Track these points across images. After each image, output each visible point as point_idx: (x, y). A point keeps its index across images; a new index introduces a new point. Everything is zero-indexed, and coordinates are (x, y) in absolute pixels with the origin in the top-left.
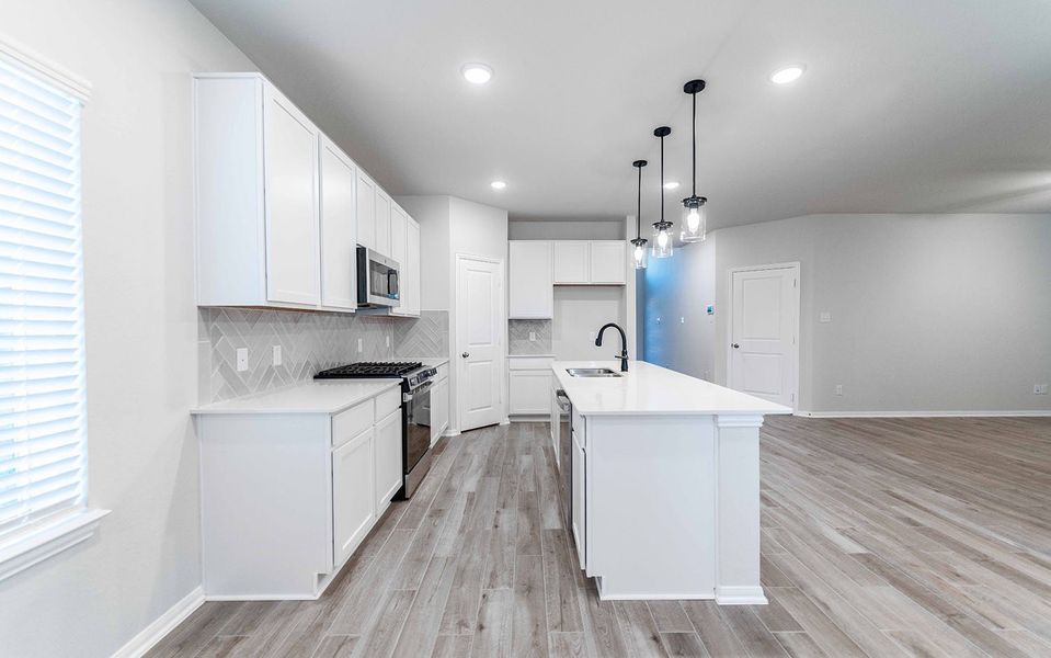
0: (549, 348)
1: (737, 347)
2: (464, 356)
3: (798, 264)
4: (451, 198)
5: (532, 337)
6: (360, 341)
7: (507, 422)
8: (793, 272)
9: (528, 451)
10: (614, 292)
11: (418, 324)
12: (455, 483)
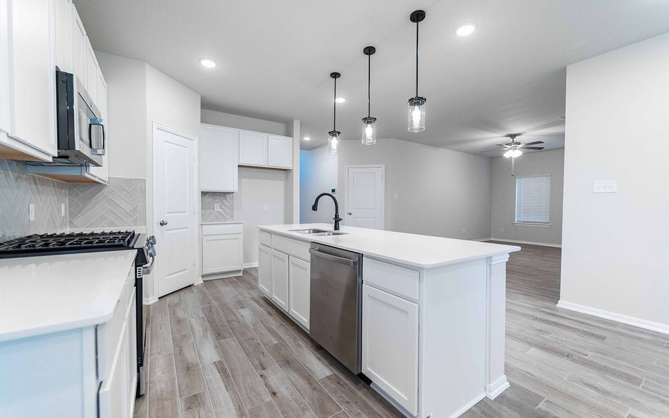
0: (232, 217)
1: (350, 214)
2: (162, 224)
3: (384, 166)
4: (147, 66)
5: (217, 207)
6: (32, 207)
7: (200, 281)
8: (380, 171)
9: (241, 305)
10: (283, 174)
11: (105, 191)
12: (190, 356)
